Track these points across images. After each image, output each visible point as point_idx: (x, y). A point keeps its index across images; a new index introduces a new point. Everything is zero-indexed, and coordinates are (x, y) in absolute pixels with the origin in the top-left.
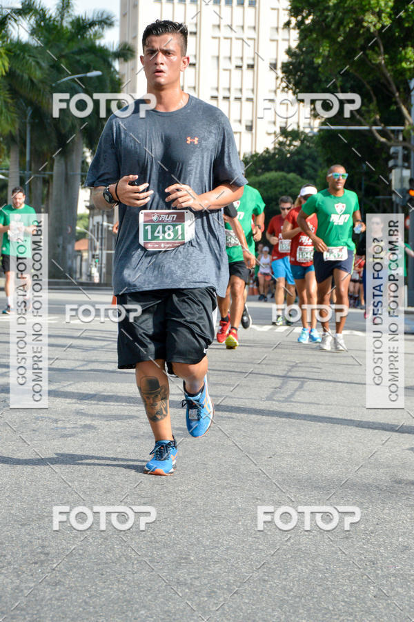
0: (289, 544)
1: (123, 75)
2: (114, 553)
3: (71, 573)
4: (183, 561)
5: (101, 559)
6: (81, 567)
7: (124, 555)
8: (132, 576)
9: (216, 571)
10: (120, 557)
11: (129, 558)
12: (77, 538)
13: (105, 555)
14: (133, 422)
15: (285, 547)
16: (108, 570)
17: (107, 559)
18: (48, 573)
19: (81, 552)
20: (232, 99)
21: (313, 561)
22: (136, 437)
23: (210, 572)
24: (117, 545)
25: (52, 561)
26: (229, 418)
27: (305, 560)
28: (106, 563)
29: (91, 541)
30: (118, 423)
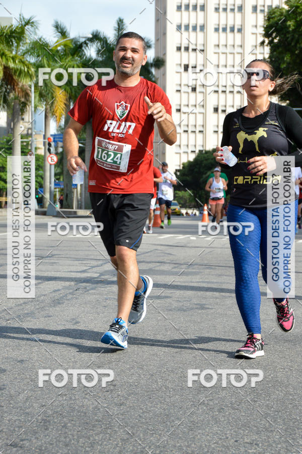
0: (270, 377)
1: (157, 79)
2: (157, 384)
3: (130, 398)
4: (202, 389)
5: (149, 388)
6: (137, 394)
7: (164, 386)
8: (169, 399)
9: (223, 395)
10: (162, 387)
11: (167, 388)
12: (133, 375)
13: (151, 386)
14: (168, 300)
15: (267, 379)
16: (154, 395)
17: (153, 388)
18: (116, 397)
19: (136, 384)
20: (227, 92)
21: (286, 388)
22: (170, 310)
23: (219, 396)
24: (160, 379)
25: (118, 390)
26: (230, 297)
27: (281, 388)
28: (153, 391)
29: (143, 376)
30: (158, 301)
